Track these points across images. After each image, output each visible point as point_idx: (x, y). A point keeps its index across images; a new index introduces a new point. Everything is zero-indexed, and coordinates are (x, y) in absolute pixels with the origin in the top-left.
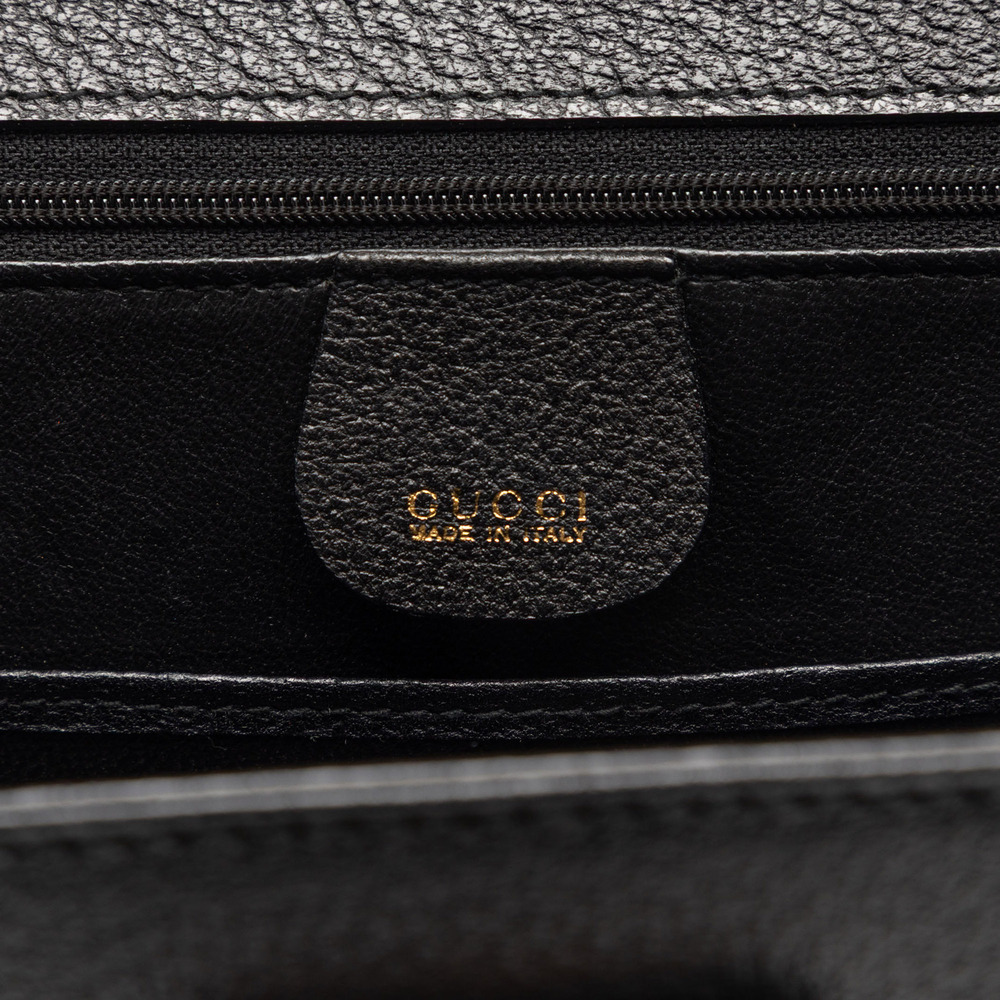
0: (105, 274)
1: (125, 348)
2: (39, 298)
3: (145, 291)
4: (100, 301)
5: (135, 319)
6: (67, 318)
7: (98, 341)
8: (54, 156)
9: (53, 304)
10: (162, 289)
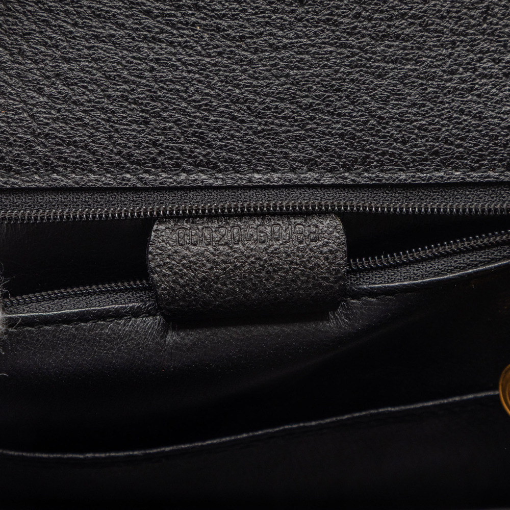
0: (64, 316)
1: (74, 353)
2: (33, 331)
3: (82, 324)
4: (61, 330)
5: (78, 338)
6: (47, 339)
7: (61, 350)
8: (38, 201)
9: (39, 333)
10: (91, 322)
